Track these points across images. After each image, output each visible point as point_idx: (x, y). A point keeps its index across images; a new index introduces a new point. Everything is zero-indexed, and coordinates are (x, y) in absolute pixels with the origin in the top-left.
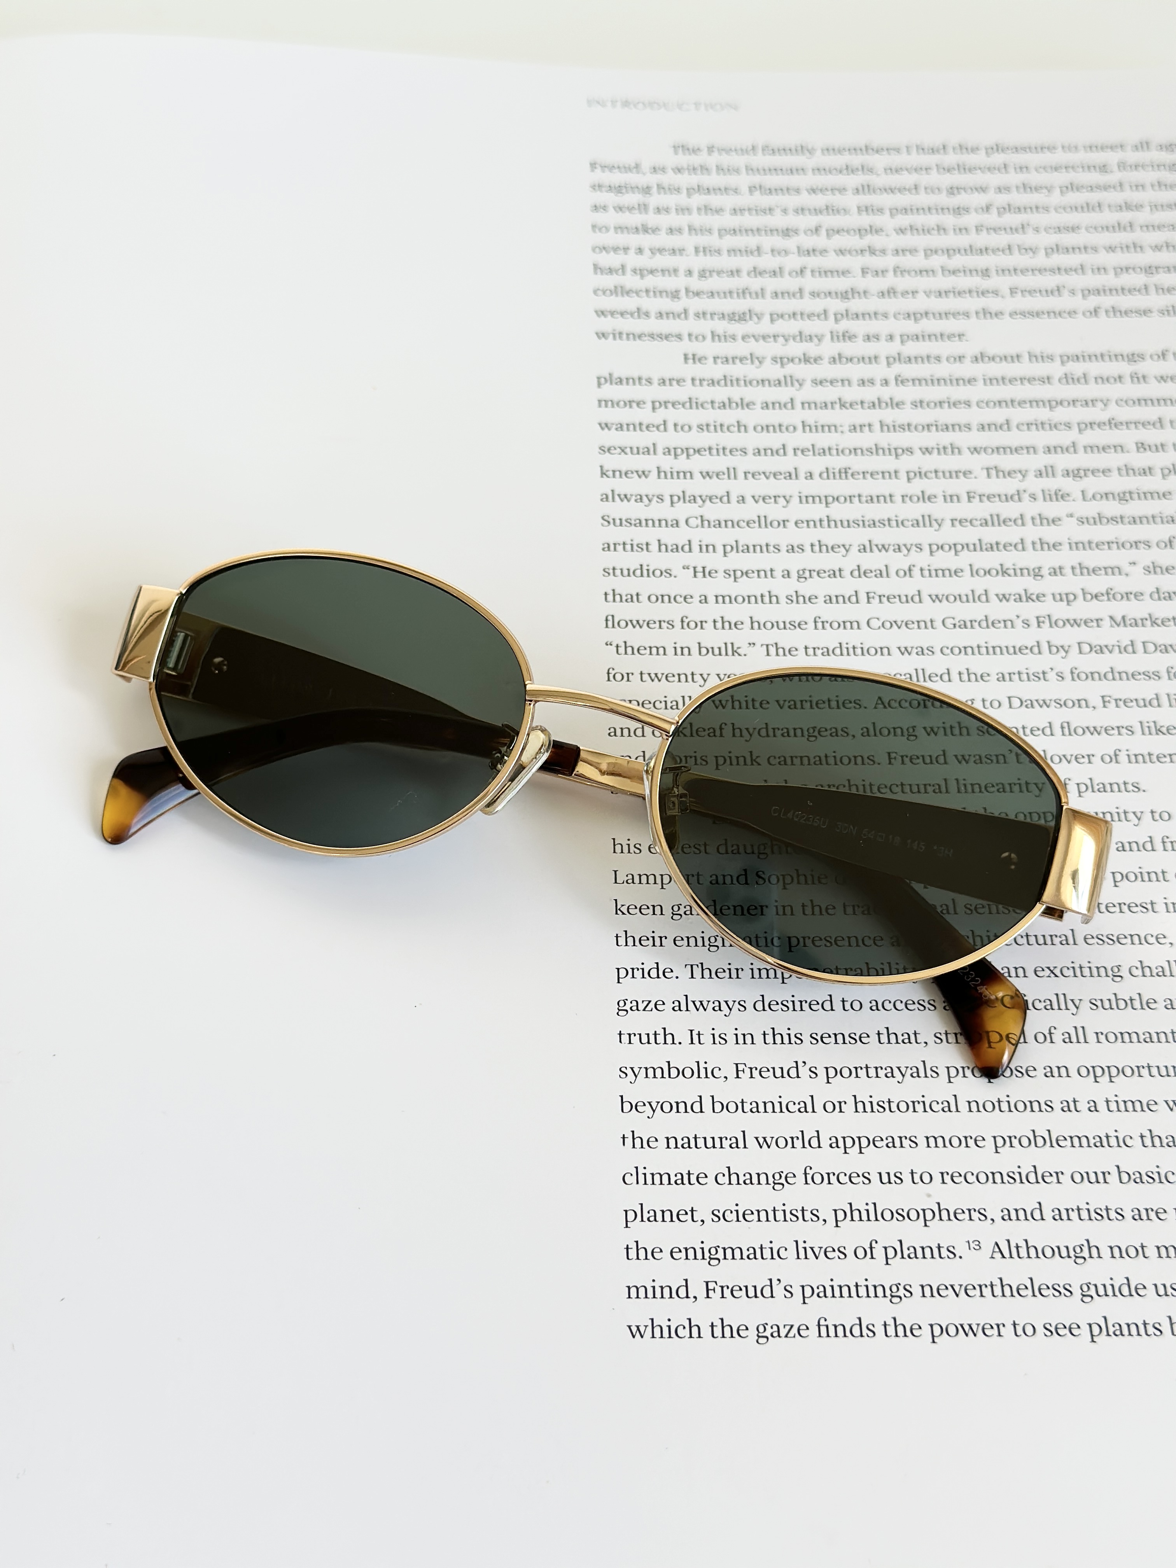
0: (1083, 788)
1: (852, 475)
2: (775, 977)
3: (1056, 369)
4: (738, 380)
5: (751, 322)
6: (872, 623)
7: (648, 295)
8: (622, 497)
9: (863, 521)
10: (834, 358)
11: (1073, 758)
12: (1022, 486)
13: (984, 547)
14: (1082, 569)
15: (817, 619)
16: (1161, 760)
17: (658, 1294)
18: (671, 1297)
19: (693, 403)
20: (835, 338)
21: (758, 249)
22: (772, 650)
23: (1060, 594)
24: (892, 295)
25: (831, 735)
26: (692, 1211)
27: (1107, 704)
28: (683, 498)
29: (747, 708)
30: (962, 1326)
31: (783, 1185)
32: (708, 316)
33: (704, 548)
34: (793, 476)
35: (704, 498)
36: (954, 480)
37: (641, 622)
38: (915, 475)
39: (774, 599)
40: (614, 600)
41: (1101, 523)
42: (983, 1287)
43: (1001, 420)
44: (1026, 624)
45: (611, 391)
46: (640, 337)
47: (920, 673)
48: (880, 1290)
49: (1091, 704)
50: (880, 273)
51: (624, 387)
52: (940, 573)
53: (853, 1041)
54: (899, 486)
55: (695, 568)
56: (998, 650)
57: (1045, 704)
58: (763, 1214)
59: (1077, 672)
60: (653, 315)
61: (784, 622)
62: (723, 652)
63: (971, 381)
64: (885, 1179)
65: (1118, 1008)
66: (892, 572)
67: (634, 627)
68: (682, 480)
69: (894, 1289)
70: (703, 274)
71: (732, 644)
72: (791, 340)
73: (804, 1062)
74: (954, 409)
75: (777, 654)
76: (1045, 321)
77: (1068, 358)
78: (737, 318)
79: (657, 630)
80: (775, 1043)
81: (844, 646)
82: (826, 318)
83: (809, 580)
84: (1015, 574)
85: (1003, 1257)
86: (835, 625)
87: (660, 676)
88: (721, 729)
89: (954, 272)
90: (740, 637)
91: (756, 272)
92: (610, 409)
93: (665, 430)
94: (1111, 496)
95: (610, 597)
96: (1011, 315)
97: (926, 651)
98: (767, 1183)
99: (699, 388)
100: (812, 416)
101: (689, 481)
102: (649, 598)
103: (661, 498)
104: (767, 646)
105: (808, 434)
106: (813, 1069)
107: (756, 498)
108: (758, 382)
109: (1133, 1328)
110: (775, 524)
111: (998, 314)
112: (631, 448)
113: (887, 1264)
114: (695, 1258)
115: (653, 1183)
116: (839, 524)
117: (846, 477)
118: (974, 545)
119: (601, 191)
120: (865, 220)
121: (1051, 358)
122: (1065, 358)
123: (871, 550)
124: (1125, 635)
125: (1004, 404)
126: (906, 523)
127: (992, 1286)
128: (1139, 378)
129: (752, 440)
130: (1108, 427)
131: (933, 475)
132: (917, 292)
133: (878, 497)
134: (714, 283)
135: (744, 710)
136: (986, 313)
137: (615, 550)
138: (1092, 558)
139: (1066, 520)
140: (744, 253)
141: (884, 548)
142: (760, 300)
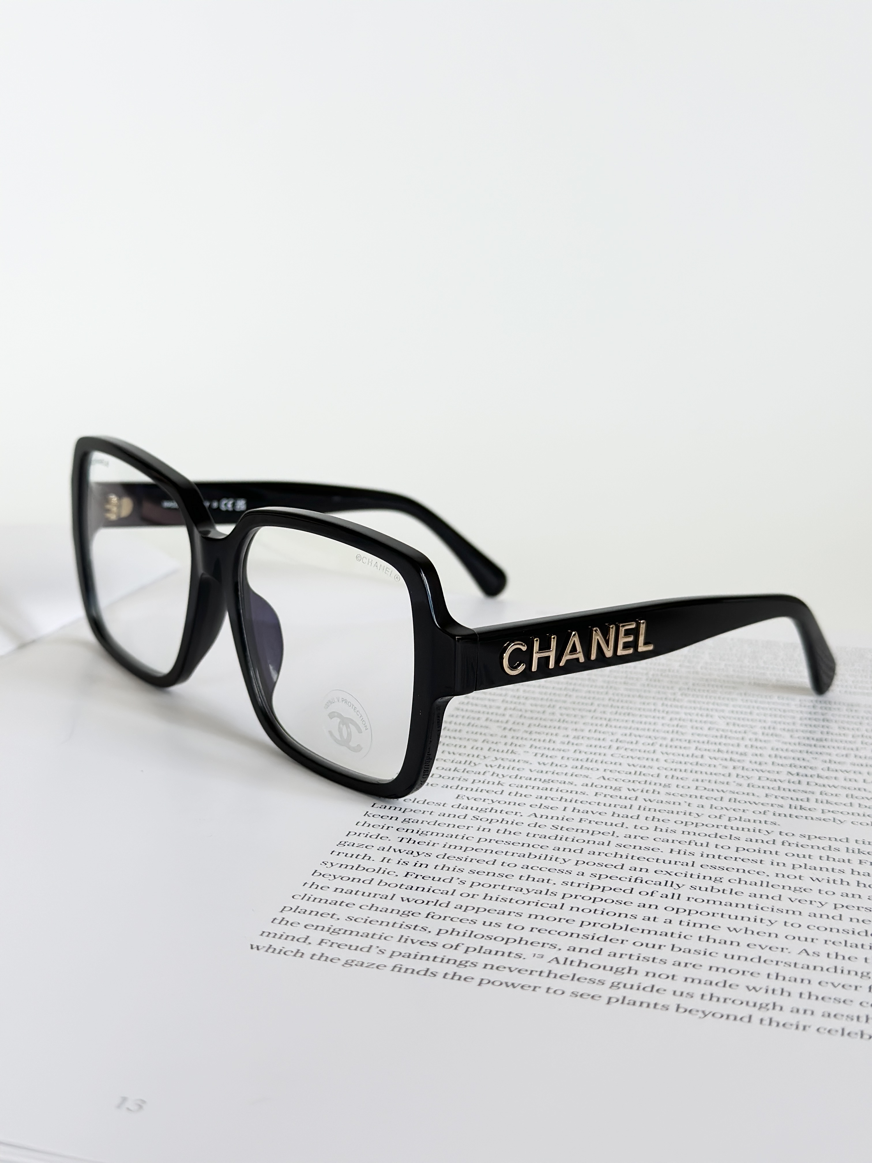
0: (733, 819)
2: (461, 849)
6: (615, 756)
8: (474, 704)
9: (630, 728)
11: (733, 810)
12: (749, 730)
13: (711, 743)
14: (777, 756)
15: (578, 750)
16: (799, 818)
17: (283, 938)
18: (292, 940)
25: (560, 783)
26: (333, 915)
27: (769, 797)
29: (508, 769)
30: (506, 983)
31: (408, 916)
37: (456, 737)
38: (677, 719)
39: (552, 742)
41: (799, 745)
42: (534, 972)
43: (746, 711)
44: (726, 768)
47: (639, 773)
48: (452, 962)
49: (756, 795)
50: (691, 667)
52: (674, 747)
53: (500, 876)
54: (662, 721)
55: (505, 728)
57: (723, 791)
59: (753, 785)
61: (554, 750)
62: (504, 751)
63: (734, 699)
64: (487, 923)
65: (712, 891)
66: (640, 743)
67: (450, 738)
68: (517, 705)
69: (464, 962)
71: (513, 751)
72: (619, 678)
73: (459, 879)
74: (716, 705)
75: (541, 757)
77: (805, 701)
79: (465, 741)
80: (442, 869)
83: (581, 740)
84: (727, 753)
85: (558, 963)
86: (589, 753)
87: (455, 753)
88: (485, 773)
90: (519, 749)
93: (517, 691)
94: (811, 739)
97: (647, 767)
98: (398, 913)
101: (521, 706)
102: (467, 732)
103: (499, 708)
104: (537, 754)
105: (612, 702)
106: (463, 881)
107: (563, 715)
109: (645, 1004)
110: (570, 722)
113: (465, 953)
114: (322, 930)
115: (313, 901)
123: (630, 736)
124: (796, 779)
127: (541, 972)
129: (572, 700)
131: (689, 721)
138: (786, 754)
139: (775, 742)
141: (640, 736)
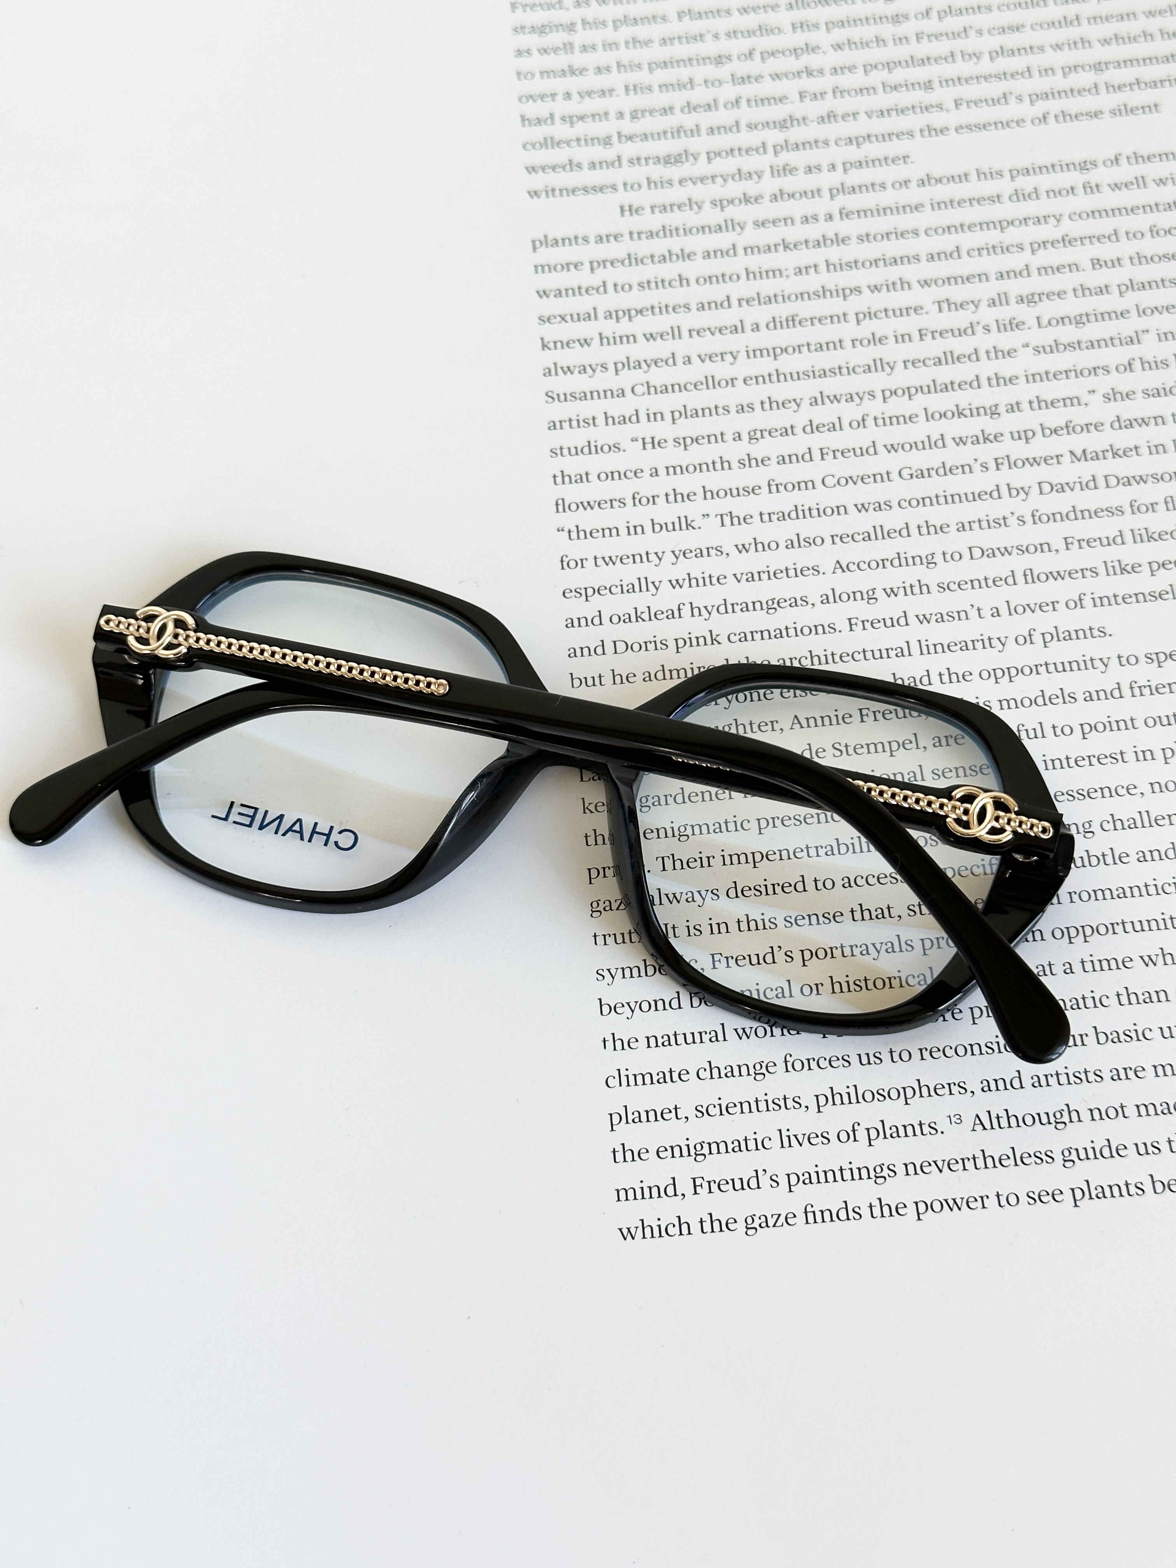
0: (1048, 637)
1: (800, 322)
2: (747, 862)
3: (1005, 186)
4: (677, 229)
5: (687, 164)
6: (827, 481)
7: (579, 145)
8: (566, 369)
9: (813, 371)
10: (775, 195)
11: (1038, 606)
12: (975, 318)
13: (939, 388)
14: (1039, 403)
15: (771, 482)
16: (1128, 600)
17: (647, 1195)
18: (659, 1196)
19: (632, 260)
20: (776, 172)
21: (691, 81)
22: (727, 520)
23: (1018, 432)
24: (832, 119)
25: (790, 605)
26: (676, 1108)
27: (1070, 546)
28: (627, 364)
29: (705, 585)
30: (946, 1201)
31: (764, 1074)
32: (643, 161)
33: (652, 416)
34: (740, 329)
35: (649, 362)
36: (905, 318)
37: (592, 503)
38: (865, 316)
39: (726, 465)
40: (563, 483)
41: (1058, 351)
42: (966, 1161)
43: (950, 248)
44: (985, 467)
45: (547, 255)
46: (573, 191)
47: (879, 530)
48: (864, 1173)
49: (1053, 548)
50: (819, 96)
51: (560, 250)
52: (894, 420)
53: (827, 921)
54: (847, 331)
55: (643, 439)
56: (956, 498)
57: (1007, 551)
58: (746, 1106)
59: (1038, 514)
60: (585, 166)
61: (738, 489)
62: (677, 526)
63: (918, 207)
64: (865, 1061)
65: (1091, 865)
66: (846, 425)
67: (585, 509)
68: (625, 345)
69: (878, 1169)
70: (634, 115)
71: (686, 517)
72: (730, 180)
73: (780, 947)
74: (901, 240)
75: (732, 524)
76: (992, 134)
77: (1018, 172)
78: (672, 160)
79: (609, 510)
80: (749, 930)
81: (800, 508)
82: (765, 153)
83: (761, 441)
84: (972, 415)
85: (985, 1129)
86: (790, 487)
87: (614, 559)
88: (679, 609)
89: (895, 88)
90: (693, 510)
91: (690, 107)
92: (547, 275)
93: (605, 292)
94: (1067, 321)
95: (559, 480)
96: (956, 130)
97: (883, 506)
98: (749, 1074)
99: (637, 242)
100: (756, 262)
101: (632, 345)
102: (599, 476)
103: (604, 367)
104: (722, 515)
105: (752, 282)
106: (788, 953)
107: (703, 357)
108: (698, 229)
109: (1115, 1189)
110: (723, 383)
111: (943, 131)
112: (571, 315)
113: (870, 1145)
114: (681, 1156)
115: (636, 1084)
116: (788, 377)
117: (794, 326)
118: (928, 386)
119: (524, 33)
120: (800, 39)
121: (1000, 174)
122: (1015, 173)
123: (823, 403)
124: (1085, 470)
125: (953, 229)
126: (857, 369)
127: (974, 1158)
128: (1091, 188)
129: (695, 294)
130: (1062, 244)
131: (884, 313)
132: (858, 113)
133: (827, 344)
134: (647, 124)
135: (702, 588)
136: (931, 131)
137: (561, 428)
138: (1050, 390)
139: (1022, 351)
140: (676, 87)
141: (836, 399)
142: (696, 138)
